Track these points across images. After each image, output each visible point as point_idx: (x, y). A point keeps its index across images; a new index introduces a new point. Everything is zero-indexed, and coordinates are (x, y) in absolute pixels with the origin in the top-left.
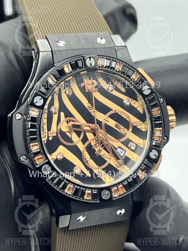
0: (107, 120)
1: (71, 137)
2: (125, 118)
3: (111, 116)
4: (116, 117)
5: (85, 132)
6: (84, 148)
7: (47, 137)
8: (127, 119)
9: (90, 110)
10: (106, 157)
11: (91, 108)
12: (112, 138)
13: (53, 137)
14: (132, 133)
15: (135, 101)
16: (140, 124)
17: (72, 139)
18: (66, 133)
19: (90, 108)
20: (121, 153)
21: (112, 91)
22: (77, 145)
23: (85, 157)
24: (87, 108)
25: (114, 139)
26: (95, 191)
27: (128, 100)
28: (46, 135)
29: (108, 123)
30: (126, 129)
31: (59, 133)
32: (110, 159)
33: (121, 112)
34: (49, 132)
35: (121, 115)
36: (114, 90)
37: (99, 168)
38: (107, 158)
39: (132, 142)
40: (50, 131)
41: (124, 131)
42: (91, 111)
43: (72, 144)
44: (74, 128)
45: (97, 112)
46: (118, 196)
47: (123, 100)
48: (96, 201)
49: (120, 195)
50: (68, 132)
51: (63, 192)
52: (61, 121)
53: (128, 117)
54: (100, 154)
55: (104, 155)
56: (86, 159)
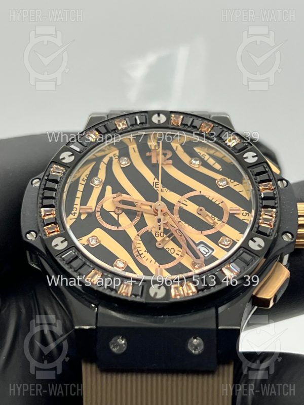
0: (184, 202)
1: (117, 219)
2: (217, 203)
3: (193, 199)
4: (200, 200)
5: (142, 216)
6: (138, 235)
7: (77, 215)
9: (156, 187)
10: (175, 253)
14: (226, 225)
15: (236, 183)
16: (244, 214)
17: (120, 222)
18: (110, 213)
19: (156, 185)
22: (126, 230)
23: (138, 249)
24: (151, 185)
25: (193, 229)
28: (76, 212)
29: (185, 207)
30: (216, 219)
31: (97, 211)
32: (181, 256)
34: (82, 207)
35: (211, 198)
36: (201, 166)
37: (159, 267)
38: (177, 254)
39: (225, 237)
40: (85, 205)
41: (212, 220)
42: (158, 189)
43: (118, 228)
45: (168, 191)
47: (216, 180)
50: (114, 212)
52: (106, 197)
53: (223, 202)
54: (165, 248)
55: (173, 250)
56: (138, 251)
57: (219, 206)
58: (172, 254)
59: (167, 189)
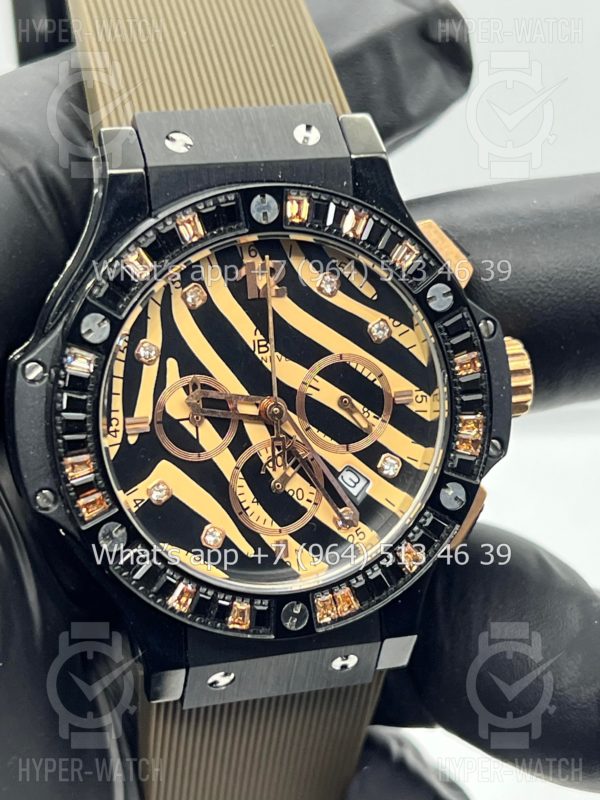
0: (313, 383)
1: (195, 436)
2: (371, 378)
3: (328, 374)
4: (341, 375)
5: (241, 424)
6: (237, 468)
7: (120, 435)
8: (377, 383)
9: (260, 352)
10: (305, 498)
11: (265, 346)
12: (327, 439)
13: (140, 435)
14: (390, 426)
15: (404, 327)
16: (419, 399)
17: (201, 442)
18: (181, 422)
19: (259, 346)
20: (353, 484)
21: (333, 294)
22: (214, 459)
23: (240, 497)
24: (250, 349)
25: (334, 442)
26: (261, 604)
27: (382, 323)
28: (117, 428)
29: (315, 395)
30: (372, 414)
31: (158, 423)
32: (315, 504)
33: (360, 359)
34: (128, 420)
35: (359, 369)
36: (339, 292)
37: (280, 531)
38: (308, 500)
39: (388, 454)
40: (132, 415)
41: (365, 419)
42: (264, 355)
43: (199, 456)
44: (206, 410)
45: (283, 358)
46: (333, 621)
47: (367, 324)
48: (263, 633)
49: (340, 619)
50: (188, 419)
51: (163, 607)
52: (168, 385)
53: (381, 375)
54: (287, 489)
55: (300, 492)
56: (241, 503)
57: (376, 386)
58: (300, 502)
59: (280, 355)
